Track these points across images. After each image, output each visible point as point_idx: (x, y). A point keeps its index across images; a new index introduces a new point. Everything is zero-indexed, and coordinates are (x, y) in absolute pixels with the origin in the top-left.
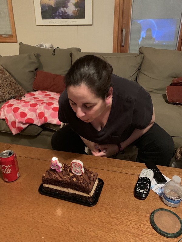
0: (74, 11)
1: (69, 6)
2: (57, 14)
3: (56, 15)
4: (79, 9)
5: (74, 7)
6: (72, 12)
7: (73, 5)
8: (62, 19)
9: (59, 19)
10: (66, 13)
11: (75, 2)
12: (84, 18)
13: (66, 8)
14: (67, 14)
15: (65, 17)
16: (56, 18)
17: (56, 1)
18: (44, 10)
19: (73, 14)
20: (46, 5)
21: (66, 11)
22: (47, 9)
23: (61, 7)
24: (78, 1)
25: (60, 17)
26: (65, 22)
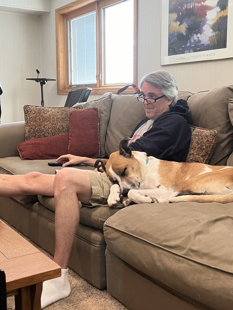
0: (211, 37)
1: (204, 31)
2: (188, 44)
3: (187, 47)
4: (219, 34)
5: (212, 30)
6: (208, 39)
7: (210, 28)
8: (194, 52)
9: (190, 52)
10: (199, 41)
11: (213, 23)
12: (224, 46)
13: (201, 34)
14: (202, 43)
15: (198, 49)
16: (186, 51)
17: (188, 26)
18: (172, 41)
20: (175, 34)
21: (200, 39)
22: (176, 39)
23: (194, 33)
24: (217, 20)
25: (191, 50)
26: (197, 56)
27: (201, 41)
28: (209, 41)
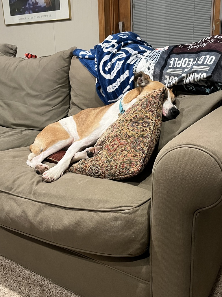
2: (27, 6)
8: (33, 13)
9: (30, 13)
14: (39, 5)
15: (36, 10)
16: (27, 12)
18: (12, 2)
19: (45, 5)
25: (31, 11)
26: (37, 17)
27: (39, 3)
28: (45, 4)
